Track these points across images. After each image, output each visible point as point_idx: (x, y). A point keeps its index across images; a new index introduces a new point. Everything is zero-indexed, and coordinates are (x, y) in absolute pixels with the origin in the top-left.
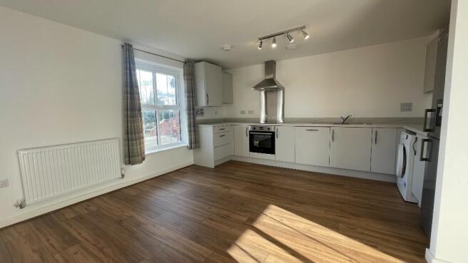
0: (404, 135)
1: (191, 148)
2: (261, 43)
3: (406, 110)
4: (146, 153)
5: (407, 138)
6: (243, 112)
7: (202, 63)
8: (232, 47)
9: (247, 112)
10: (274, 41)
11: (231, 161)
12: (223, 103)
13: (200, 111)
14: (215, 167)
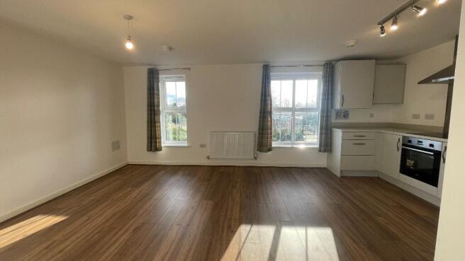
1: (320, 151)
2: (382, 27)
4: (273, 146)
6: (416, 116)
7: (340, 63)
8: (357, 42)
9: (423, 116)
10: (395, 23)
11: (378, 178)
12: (374, 104)
13: (343, 114)
14: (342, 177)
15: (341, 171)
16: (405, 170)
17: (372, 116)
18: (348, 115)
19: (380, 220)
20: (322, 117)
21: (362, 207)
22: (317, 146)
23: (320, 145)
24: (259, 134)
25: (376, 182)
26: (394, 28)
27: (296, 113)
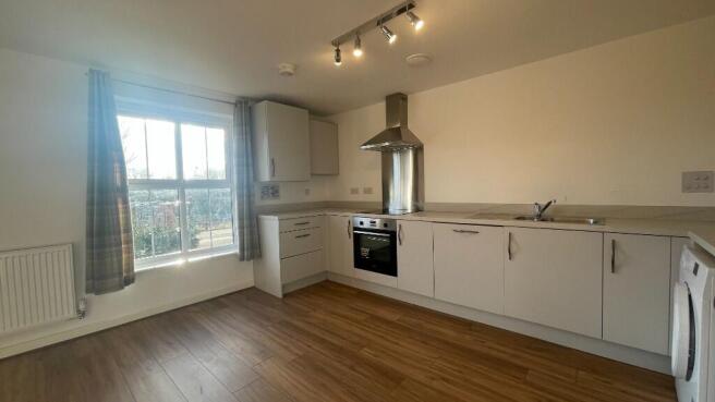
0: (688, 260)
1: (242, 258)
2: (338, 51)
3: (698, 189)
4: (136, 270)
5: (695, 272)
6: (354, 191)
7: (264, 103)
8: (296, 67)
9: (361, 191)
10: (358, 45)
11: (327, 281)
12: (312, 175)
13: (271, 191)
14: (285, 296)
15: (284, 287)
16: (361, 263)
17: (307, 192)
18: (277, 192)
19: (366, 353)
20: (240, 196)
21: (335, 341)
22: (237, 251)
23: (242, 249)
24: (90, 246)
25: (326, 288)
26: (358, 53)
27: (187, 191)
